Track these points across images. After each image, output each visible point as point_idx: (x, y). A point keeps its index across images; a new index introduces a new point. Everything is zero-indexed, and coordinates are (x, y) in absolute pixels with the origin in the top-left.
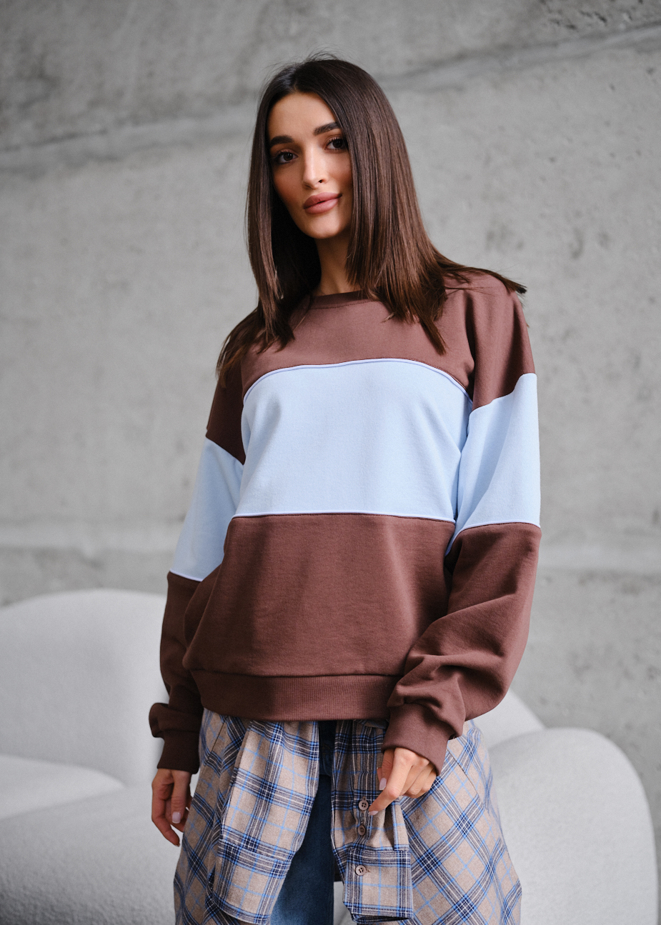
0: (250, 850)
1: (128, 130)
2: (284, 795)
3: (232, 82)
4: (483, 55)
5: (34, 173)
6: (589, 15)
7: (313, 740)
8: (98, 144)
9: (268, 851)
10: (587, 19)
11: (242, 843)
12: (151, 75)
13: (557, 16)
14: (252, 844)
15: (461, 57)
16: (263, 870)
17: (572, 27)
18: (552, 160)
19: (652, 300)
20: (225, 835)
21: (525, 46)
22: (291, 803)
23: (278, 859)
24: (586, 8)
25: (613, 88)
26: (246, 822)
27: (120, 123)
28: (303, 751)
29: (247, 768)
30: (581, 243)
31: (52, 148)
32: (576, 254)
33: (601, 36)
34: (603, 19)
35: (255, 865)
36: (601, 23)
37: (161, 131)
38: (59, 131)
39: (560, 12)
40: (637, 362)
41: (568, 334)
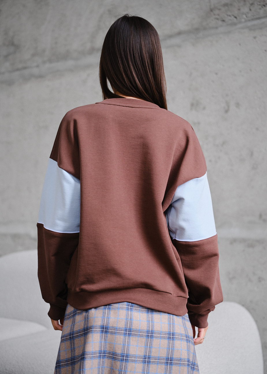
1: (48, 65)
3: (88, 46)
4: (188, 32)
5: (10, 83)
6: (230, 16)
8: (36, 71)
10: (229, 18)
12: (56, 43)
13: (217, 17)
15: (179, 33)
17: (223, 21)
18: (216, 74)
19: (257, 129)
21: (205, 29)
24: (229, 13)
25: (240, 44)
27: (44, 62)
30: (228, 107)
31: (17, 73)
32: (227, 111)
33: (235, 24)
34: (236, 17)
36: (235, 19)
37: (61, 65)
38: (20, 66)
39: (218, 15)
40: (252, 154)
41: (224, 143)
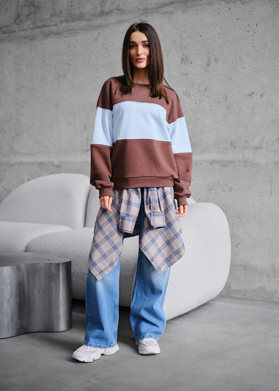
0: (128, 217)
1: (64, 24)
3: (99, 9)
5: (32, 38)
8: (54, 29)
9: (132, 216)
11: (126, 215)
12: (71, 6)
16: (131, 221)
19: (230, 79)
20: (121, 214)
22: (135, 205)
23: (134, 218)
27: (62, 22)
28: (137, 193)
30: (210, 62)
31: (38, 30)
32: (208, 65)
35: (129, 220)
37: (75, 25)
38: (41, 24)
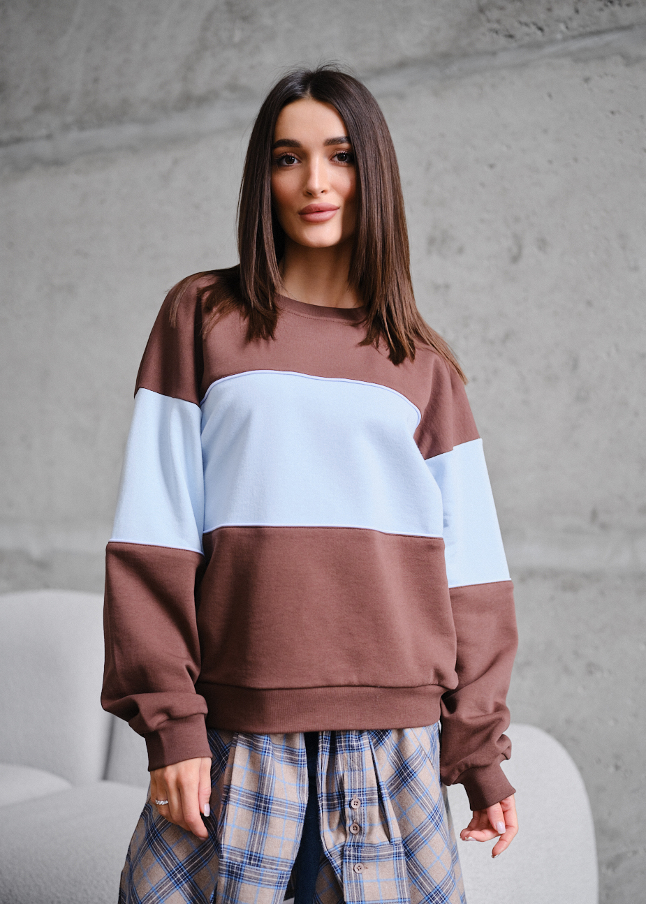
0: (254, 865)
1: (74, 135)
2: (280, 805)
3: (176, 89)
4: (423, 63)
6: (526, 25)
7: (301, 748)
8: (44, 148)
9: (272, 864)
10: (525, 29)
11: (245, 860)
12: (96, 80)
13: (496, 26)
14: (255, 859)
15: (402, 65)
16: (268, 884)
17: (511, 36)
18: (492, 166)
19: (589, 304)
20: (225, 855)
21: (465, 55)
22: (288, 812)
23: (282, 870)
24: (524, 19)
25: (550, 96)
26: (246, 838)
27: (66, 128)
28: (292, 759)
29: (239, 784)
30: (520, 247)
32: (515, 259)
33: (538, 46)
34: (541, 29)
35: (261, 880)
36: (539, 33)
37: (106, 136)
39: (498, 21)
40: (575, 365)
41: (507, 337)
